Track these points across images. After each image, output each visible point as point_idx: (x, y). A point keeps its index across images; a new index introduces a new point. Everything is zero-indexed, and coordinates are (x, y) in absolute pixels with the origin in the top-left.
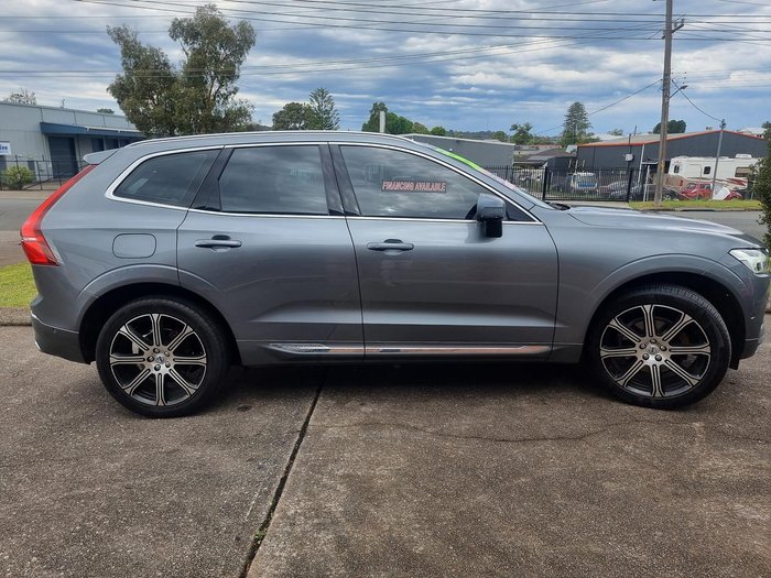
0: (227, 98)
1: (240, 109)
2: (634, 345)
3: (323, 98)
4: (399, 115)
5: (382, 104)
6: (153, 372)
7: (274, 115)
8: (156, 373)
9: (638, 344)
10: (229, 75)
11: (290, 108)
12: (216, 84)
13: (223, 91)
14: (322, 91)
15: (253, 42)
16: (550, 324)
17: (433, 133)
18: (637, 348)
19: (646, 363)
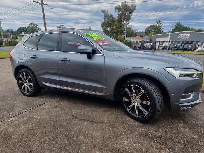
0: (127, 25)
1: (129, 28)
2: (131, 98)
3: (160, 23)
4: (185, 26)
5: (180, 23)
7: (146, 29)
9: (132, 98)
10: (128, 19)
11: (151, 26)
12: (125, 21)
13: (126, 23)
14: (160, 21)
15: (135, 9)
16: (103, 87)
17: (198, 31)
18: (132, 99)
19: (134, 104)
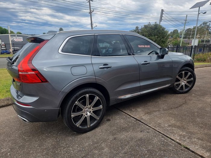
6: (86, 116)
8: (87, 116)
9: (181, 81)
19: (182, 84)
